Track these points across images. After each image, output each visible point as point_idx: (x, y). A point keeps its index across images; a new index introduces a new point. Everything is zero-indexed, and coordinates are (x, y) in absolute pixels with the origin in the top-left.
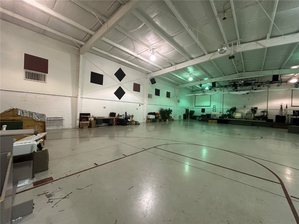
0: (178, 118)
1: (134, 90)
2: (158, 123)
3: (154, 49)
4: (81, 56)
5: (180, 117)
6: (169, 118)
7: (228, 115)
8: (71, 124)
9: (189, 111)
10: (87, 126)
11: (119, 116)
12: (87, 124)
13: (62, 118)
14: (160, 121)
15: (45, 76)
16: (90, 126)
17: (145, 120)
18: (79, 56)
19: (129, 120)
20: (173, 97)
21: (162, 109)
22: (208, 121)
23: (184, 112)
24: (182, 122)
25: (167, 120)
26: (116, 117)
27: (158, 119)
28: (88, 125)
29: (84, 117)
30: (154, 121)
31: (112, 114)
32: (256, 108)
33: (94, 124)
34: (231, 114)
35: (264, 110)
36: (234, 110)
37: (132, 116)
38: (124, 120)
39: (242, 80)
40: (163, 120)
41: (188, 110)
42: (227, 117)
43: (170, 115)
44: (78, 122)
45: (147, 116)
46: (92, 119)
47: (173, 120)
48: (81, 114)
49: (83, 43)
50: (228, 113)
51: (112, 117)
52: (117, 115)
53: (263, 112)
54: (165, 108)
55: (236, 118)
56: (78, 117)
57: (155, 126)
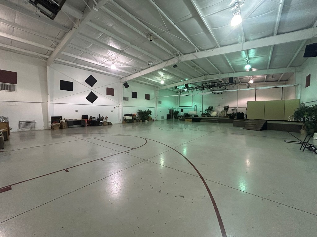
0: (161, 118)
1: (107, 94)
2: (135, 123)
3: (113, 59)
4: (48, 67)
5: (163, 117)
6: (149, 119)
7: (207, 114)
8: (44, 126)
9: (174, 112)
10: (58, 128)
11: (91, 118)
12: (58, 125)
13: (34, 121)
14: (138, 121)
15: (14, 86)
16: (61, 127)
17: (122, 121)
18: (46, 67)
19: (101, 121)
20: (153, 99)
21: (140, 111)
22: (185, 120)
23: (168, 113)
24: (165, 122)
25: (146, 120)
26: (89, 119)
27: (136, 119)
28: (60, 126)
29: (56, 120)
30: (130, 122)
31: (85, 117)
32: (228, 107)
33: (65, 126)
34: (209, 113)
35: (234, 108)
36: (210, 109)
37: (106, 118)
38: (97, 121)
39: (209, 81)
40: (141, 121)
41: (173, 110)
42: (206, 116)
43: (150, 116)
44: (50, 124)
45: (123, 118)
46: (64, 121)
47: (153, 120)
48: (52, 118)
49: (47, 57)
50: (206, 112)
51: (84, 119)
52: (89, 117)
53: (233, 110)
54: (143, 110)
55: (213, 117)
56: (50, 120)
57: (132, 127)
